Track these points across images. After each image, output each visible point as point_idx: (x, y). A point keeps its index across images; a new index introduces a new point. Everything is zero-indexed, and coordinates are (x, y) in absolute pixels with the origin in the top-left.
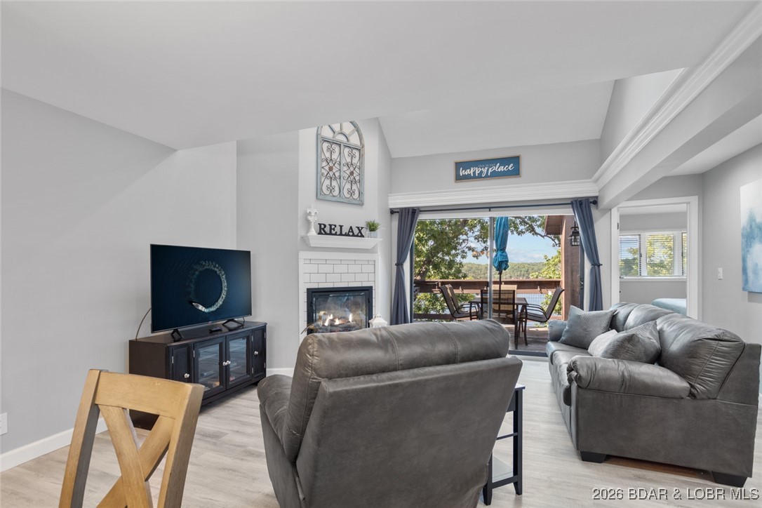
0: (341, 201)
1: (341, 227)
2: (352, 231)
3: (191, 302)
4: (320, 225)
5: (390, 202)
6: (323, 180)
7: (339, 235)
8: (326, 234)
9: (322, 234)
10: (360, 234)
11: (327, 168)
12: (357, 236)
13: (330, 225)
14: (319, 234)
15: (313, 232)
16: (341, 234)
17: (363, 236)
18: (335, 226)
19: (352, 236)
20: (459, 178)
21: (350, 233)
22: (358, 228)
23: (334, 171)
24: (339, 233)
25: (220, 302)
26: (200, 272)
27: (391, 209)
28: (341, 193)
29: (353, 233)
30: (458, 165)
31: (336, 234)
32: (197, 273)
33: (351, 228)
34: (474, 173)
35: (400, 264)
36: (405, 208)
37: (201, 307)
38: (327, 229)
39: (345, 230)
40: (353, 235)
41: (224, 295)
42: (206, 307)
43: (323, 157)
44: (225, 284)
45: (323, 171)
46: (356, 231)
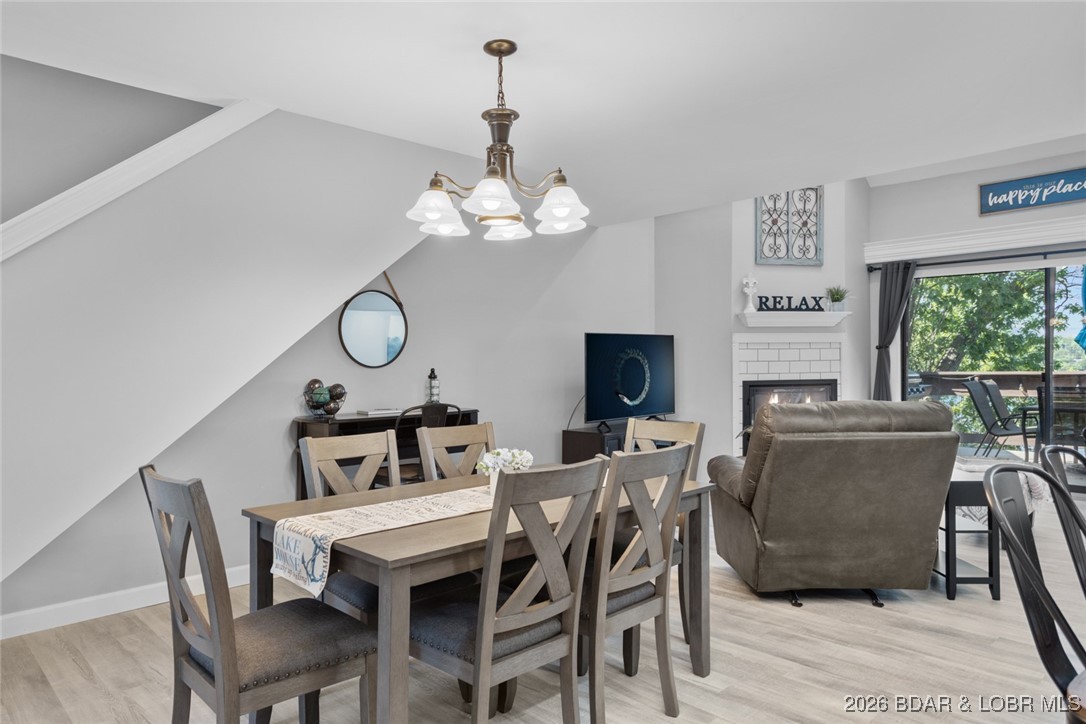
0: (789, 263)
1: (790, 298)
2: (806, 304)
3: (617, 394)
4: (761, 298)
5: (866, 254)
6: (764, 238)
7: (787, 310)
8: (769, 309)
9: (763, 310)
10: (817, 307)
11: (769, 222)
12: (813, 309)
13: (775, 298)
14: (759, 310)
15: (752, 308)
16: (790, 309)
17: (822, 310)
18: (781, 298)
19: (805, 310)
20: (985, 209)
21: (803, 306)
22: (815, 298)
23: (779, 224)
24: (786, 307)
25: (643, 395)
26: (626, 361)
27: (868, 265)
28: (790, 253)
29: (807, 306)
30: (985, 190)
31: (782, 309)
32: (623, 362)
33: (804, 299)
34: (1015, 199)
35: (884, 347)
36: (893, 263)
37: (626, 400)
38: (770, 304)
39: (795, 303)
40: (808, 309)
41: (646, 388)
42: (631, 400)
43: (764, 208)
44: (648, 375)
45: (764, 226)
46: (811, 303)
